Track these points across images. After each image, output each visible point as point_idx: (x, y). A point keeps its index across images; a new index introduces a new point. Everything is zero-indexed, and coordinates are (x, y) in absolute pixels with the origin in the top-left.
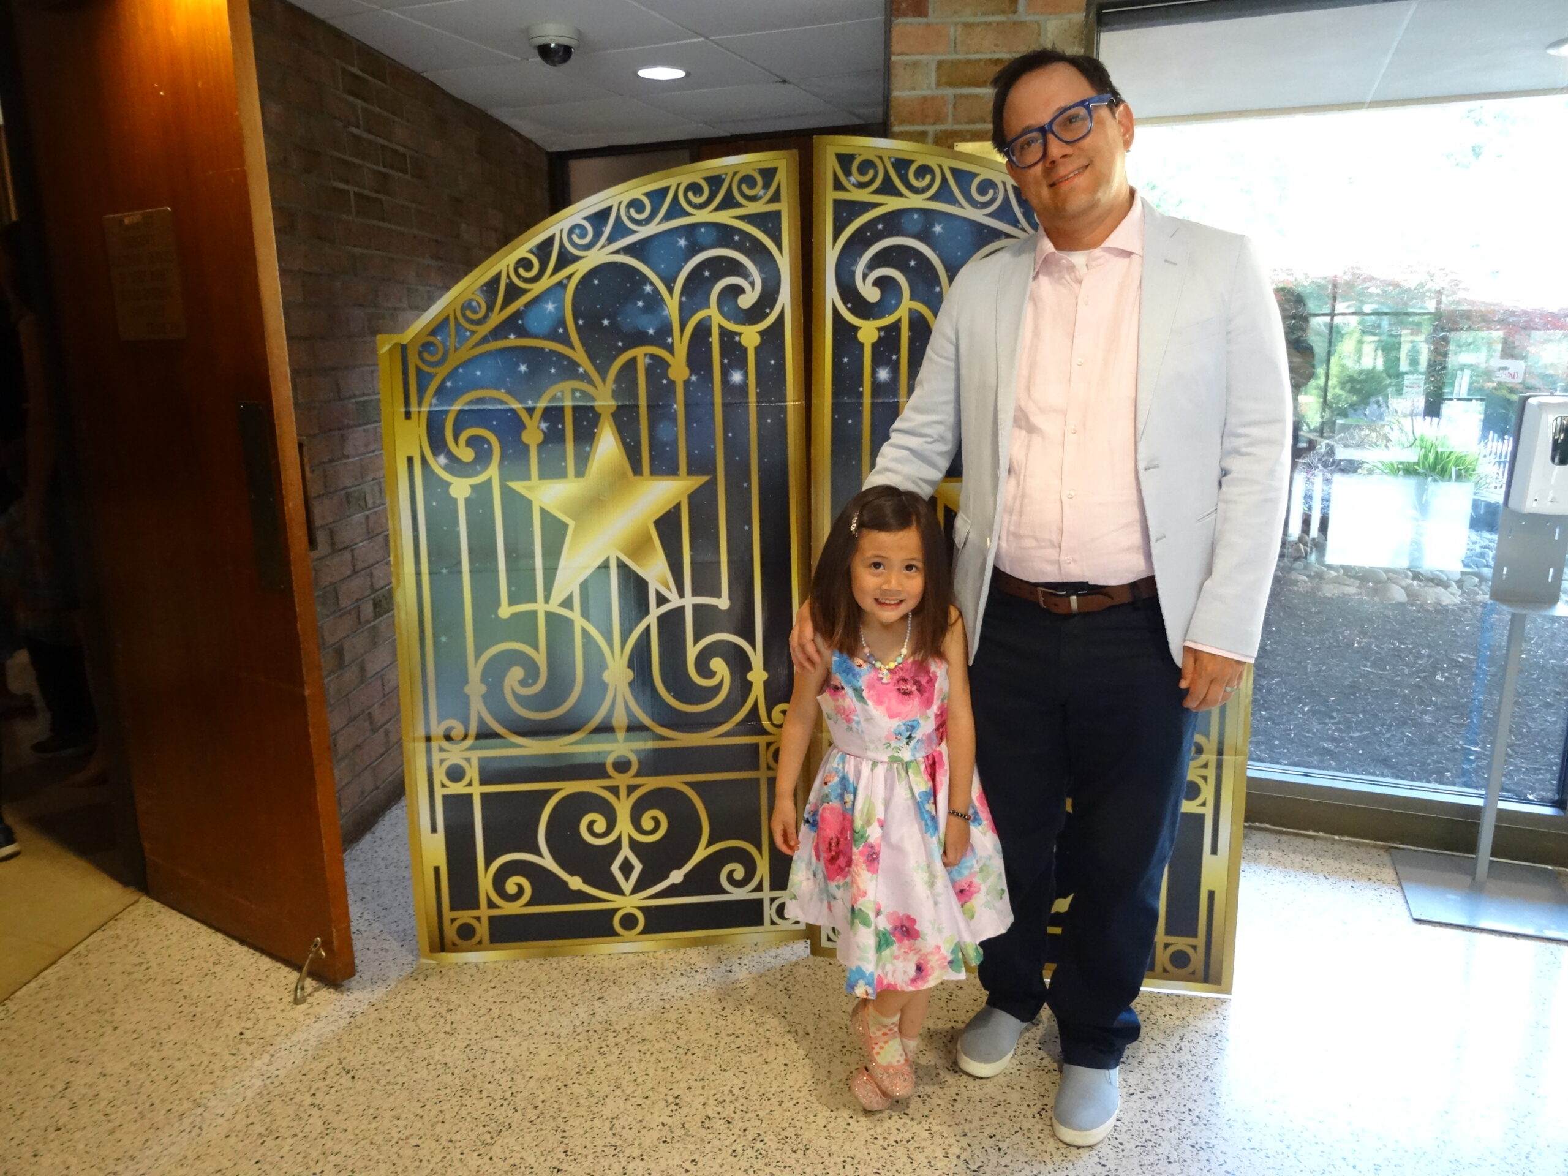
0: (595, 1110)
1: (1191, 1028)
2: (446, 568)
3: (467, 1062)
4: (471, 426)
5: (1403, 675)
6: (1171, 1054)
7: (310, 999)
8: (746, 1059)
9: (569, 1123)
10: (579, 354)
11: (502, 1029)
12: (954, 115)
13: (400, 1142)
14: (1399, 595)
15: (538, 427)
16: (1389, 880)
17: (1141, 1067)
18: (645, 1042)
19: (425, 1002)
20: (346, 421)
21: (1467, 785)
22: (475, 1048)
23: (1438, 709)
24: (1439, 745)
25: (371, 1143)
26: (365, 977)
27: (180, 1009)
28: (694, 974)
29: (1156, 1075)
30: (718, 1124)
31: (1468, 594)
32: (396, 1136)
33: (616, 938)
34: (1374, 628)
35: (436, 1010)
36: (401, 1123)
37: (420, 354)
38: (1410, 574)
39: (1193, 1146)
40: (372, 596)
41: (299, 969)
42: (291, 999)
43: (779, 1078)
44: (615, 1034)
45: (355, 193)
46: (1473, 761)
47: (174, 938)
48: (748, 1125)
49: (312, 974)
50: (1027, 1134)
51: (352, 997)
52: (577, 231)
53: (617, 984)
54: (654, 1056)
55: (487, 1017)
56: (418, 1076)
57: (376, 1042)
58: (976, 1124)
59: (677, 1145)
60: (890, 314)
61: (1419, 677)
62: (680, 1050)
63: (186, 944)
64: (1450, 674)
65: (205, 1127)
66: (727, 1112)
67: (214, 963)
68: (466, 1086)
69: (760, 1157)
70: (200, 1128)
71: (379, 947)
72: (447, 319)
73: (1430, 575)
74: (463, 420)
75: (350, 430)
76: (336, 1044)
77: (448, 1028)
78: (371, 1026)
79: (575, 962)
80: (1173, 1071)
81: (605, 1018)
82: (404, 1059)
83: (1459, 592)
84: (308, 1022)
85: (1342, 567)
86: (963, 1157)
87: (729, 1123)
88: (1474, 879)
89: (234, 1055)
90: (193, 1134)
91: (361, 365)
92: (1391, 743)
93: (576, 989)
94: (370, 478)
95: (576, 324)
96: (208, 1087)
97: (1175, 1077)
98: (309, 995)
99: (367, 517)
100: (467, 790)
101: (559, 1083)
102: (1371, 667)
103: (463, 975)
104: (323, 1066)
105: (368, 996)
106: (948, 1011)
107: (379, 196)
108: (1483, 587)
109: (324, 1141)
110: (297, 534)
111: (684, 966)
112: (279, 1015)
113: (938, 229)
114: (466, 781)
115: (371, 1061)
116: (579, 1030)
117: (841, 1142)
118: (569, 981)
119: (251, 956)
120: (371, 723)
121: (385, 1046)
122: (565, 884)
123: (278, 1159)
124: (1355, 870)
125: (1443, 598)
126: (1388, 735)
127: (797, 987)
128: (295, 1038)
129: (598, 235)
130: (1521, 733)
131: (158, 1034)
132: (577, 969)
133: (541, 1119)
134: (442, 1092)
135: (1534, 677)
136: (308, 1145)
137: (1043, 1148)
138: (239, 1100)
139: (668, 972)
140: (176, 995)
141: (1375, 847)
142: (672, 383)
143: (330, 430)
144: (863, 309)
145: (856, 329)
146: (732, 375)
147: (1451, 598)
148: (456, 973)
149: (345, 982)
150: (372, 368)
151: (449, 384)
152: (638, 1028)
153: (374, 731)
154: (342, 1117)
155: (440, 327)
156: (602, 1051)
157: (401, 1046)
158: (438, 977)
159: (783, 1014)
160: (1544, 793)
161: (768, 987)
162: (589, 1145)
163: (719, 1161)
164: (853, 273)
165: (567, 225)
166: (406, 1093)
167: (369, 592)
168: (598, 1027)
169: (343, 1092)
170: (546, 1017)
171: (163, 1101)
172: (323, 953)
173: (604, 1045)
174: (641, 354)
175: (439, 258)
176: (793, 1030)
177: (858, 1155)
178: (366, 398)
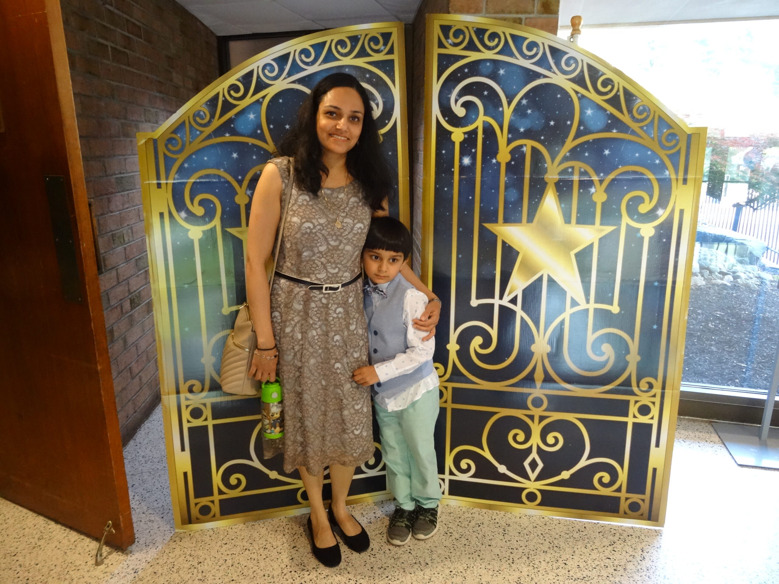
1: (645, 543)
2: (188, 284)
4: (202, 193)
5: (693, 325)
6: (640, 562)
7: (106, 561)
10: (270, 147)
11: (236, 575)
12: (486, 9)
15: (246, 193)
16: (717, 441)
17: (626, 573)
18: (328, 577)
19: (182, 557)
20: (110, 190)
21: (750, 387)
23: (718, 344)
24: (724, 363)
26: (140, 542)
29: (637, 577)
33: (299, 506)
35: (190, 563)
37: (166, 146)
40: (130, 296)
41: (97, 539)
42: (93, 562)
44: (308, 573)
45: (111, 47)
46: (745, 372)
47: (11, 521)
49: (107, 543)
51: (134, 557)
52: (268, 68)
55: (224, 566)
60: (471, 124)
61: (702, 325)
63: (19, 526)
64: (715, 323)
67: (39, 539)
71: (148, 519)
72: (184, 123)
74: (196, 189)
75: (113, 195)
77: (200, 577)
78: (149, 578)
79: (274, 522)
80: (645, 573)
81: (300, 561)
83: (703, 279)
84: (106, 579)
91: (119, 155)
92: (701, 363)
93: (278, 542)
94: (126, 225)
95: (269, 127)
97: (647, 578)
98: (105, 558)
99: (125, 249)
100: (205, 423)
103: (205, 536)
105: (144, 556)
106: (506, 541)
107: (126, 51)
108: (713, 276)
110: (89, 265)
112: (86, 575)
113: (502, 72)
114: (203, 417)
116: (285, 571)
118: (273, 536)
120: (131, 373)
122: (267, 476)
124: (697, 436)
126: (697, 359)
129: (281, 70)
132: (276, 527)
140: (14, 564)
141: (702, 421)
143: (101, 195)
144: (455, 121)
145: (450, 133)
147: (700, 282)
148: (200, 534)
149: (130, 548)
150: (125, 157)
151: (186, 165)
153: (133, 378)
155: (179, 127)
158: (189, 539)
159: (409, 551)
164: (449, 99)
165: (261, 63)
167: (127, 294)
170: (262, 564)
172: (114, 531)
175: (160, 92)
178: (122, 175)
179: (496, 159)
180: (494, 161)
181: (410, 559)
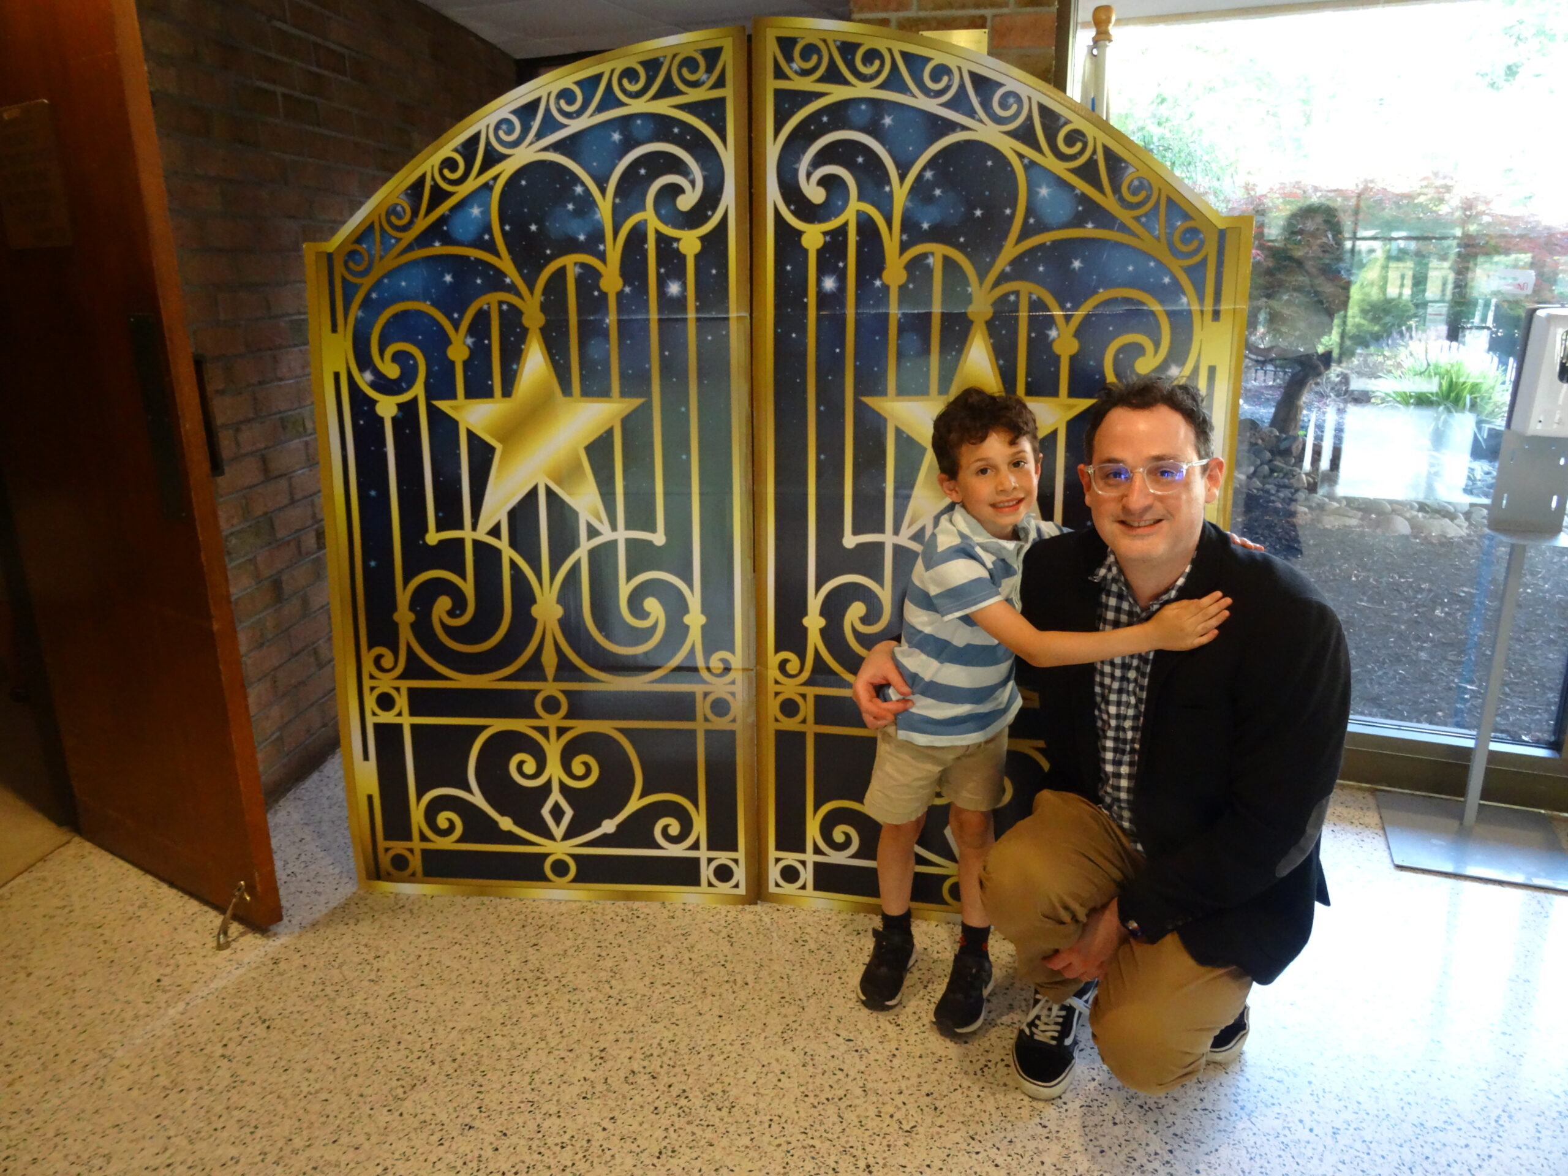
0: (515, 1062)
3: (389, 1011)
4: (397, 341)
5: (1401, 609)
7: (234, 945)
8: (678, 1010)
9: (488, 1076)
10: (505, 264)
11: (429, 977)
12: (918, 1)
13: (310, 1097)
14: (1402, 527)
15: (464, 343)
16: (1373, 824)
18: (576, 992)
19: (353, 947)
20: (278, 341)
21: (1458, 725)
22: (399, 997)
23: (1435, 646)
24: (1431, 682)
25: (279, 1097)
26: (294, 922)
27: (100, 954)
28: (635, 919)
30: (643, 1080)
31: (1476, 526)
32: (305, 1090)
33: (546, 885)
34: (1374, 562)
35: (363, 956)
36: (312, 1076)
37: (345, 262)
38: (1416, 506)
39: (1141, 1107)
41: (224, 912)
42: (215, 944)
43: (711, 1031)
44: (545, 983)
46: (1467, 700)
47: (102, 881)
48: (673, 1080)
49: (237, 918)
50: (966, 1092)
51: (278, 942)
52: (504, 126)
53: (555, 929)
54: (584, 1006)
55: (415, 964)
56: (335, 1026)
57: (297, 989)
58: (914, 1080)
59: (598, 1102)
60: (836, 216)
61: (1417, 612)
62: (611, 1001)
63: (114, 886)
64: (1450, 609)
65: (108, 1079)
66: (653, 1067)
67: (140, 907)
68: (385, 1037)
69: (683, 1115)
70: (103, 1080)
72: (370, 226)
73: (1436, 506)
74: (389, 333)
75: (284, 351)
76: (255, 992)
77: (373, 976)
78: (294, 973)
81: (538, 965)
82: (324, 1009)
83: (1466, 524)
84: (228, 969)
85: (1346, 498)
86: (895, 1118)
87: (654, 1078)
88: (1461, 824)
89: (148, 1003)
90: (95, 1087)
93: (511, 936)
95: (503, 229)
96: (117, 1037)
98: (234, 940)
100: (398, 720)
101: (482, 1036)
102: (1368, 601)
104: (239, 1014)
105: (294, 941)
107: (313, 98)
109: (230, 1094)
110: (197, 457)
111: (626, 912)
112: (200, 961)
113: (887, 121)
114: (396, 710)
115: (289, 1011)
116: (508, 979)
117: (768, 1099)
118: (505, 927)
119: (178, 898)
121: (306, 994)
122: (497, 824)
123: (179, 1114)
125: (1448, 530)
127: (741, 934)
128: (213, 986)
129: (526, 130)
130: (1520, 672)
131: (73, 981)
132: (514, 913)
133: (458, 1072)
134: (359, 1044)
135: (1539, 612)
136: (212, 1099)
137: (983, 1108)
138: (148, 1050)
139: (608, 918)
140: (96, 940)
141: (1360, 789)
142: (604, 296)
143: (260, 350)
144: (808, 211)
145: (800, 233)
146: (668, 286)
147: (1457, 530)
149: (273, 928)
151: (373, 296)
152: (570, 977)
154: (251, 1069)
155: (365, 232)
156: (530, 1000)
157: (323, 993)
158: (369, 922)
160: (1539, 734)
161: (712, 935)
162: (506, 1101)
163: (639, 1118)
164: (796, 171)
165: (493, 120)
166: (320, 1044)
168: (529, 976)
169: (257, 1042)
170: (476, 965)
171: (68, 1051)
172: (247, 898)
173: (533, 994)
174: (571, 262)
176: (732, 979)
177: (787, 1114)
179: (881, 279)
180: (878, 283)
181: (722, 974)
